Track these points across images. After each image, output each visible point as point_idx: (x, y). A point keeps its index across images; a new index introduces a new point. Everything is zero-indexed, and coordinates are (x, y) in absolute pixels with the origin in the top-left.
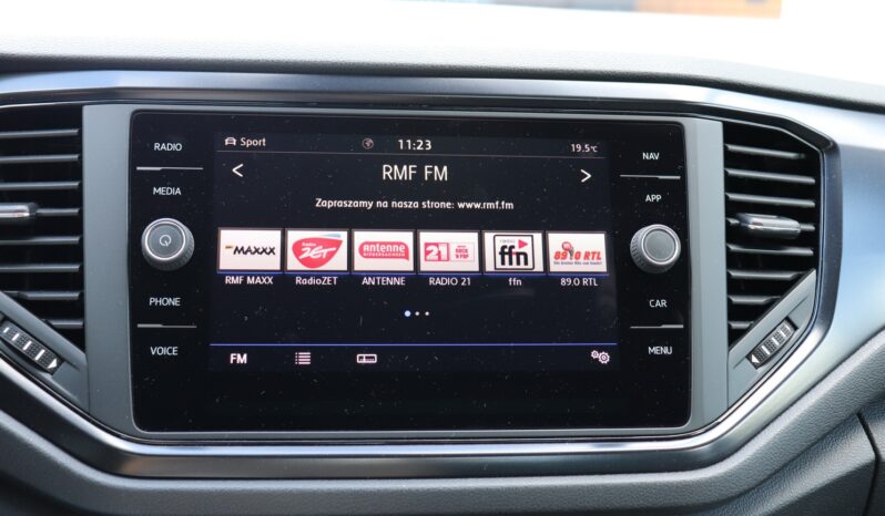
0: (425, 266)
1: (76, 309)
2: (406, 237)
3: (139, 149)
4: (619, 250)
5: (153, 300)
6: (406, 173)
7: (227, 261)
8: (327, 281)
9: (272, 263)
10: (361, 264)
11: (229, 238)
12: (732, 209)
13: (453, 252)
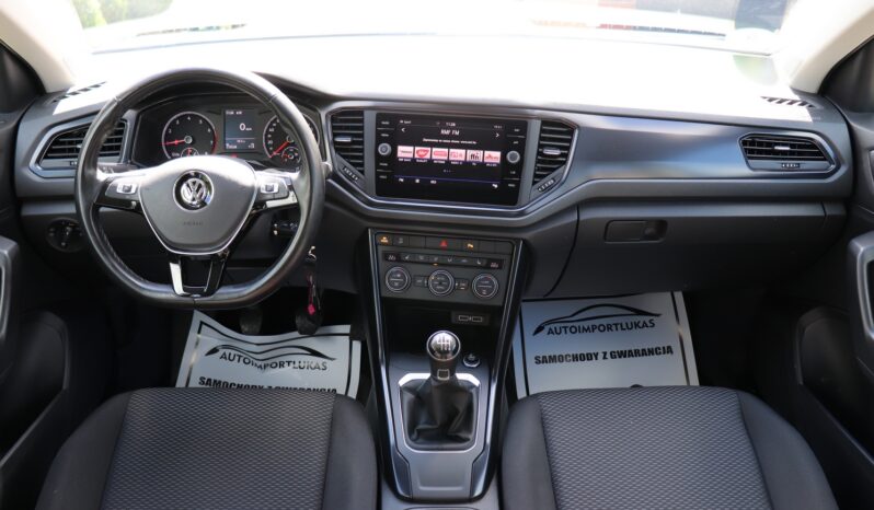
0: (451, 158)
1: (362, 165)
2: (446, 150)
3: (378, 124)
4: (503, 157)
5: (381, 164)
6: (447, 132)
7: (400, 154)
8: (425, 161)
9: (411, 155)
10: (434, 157)
11: (400, 148)
12: (540, 146)
13: (458, 155)
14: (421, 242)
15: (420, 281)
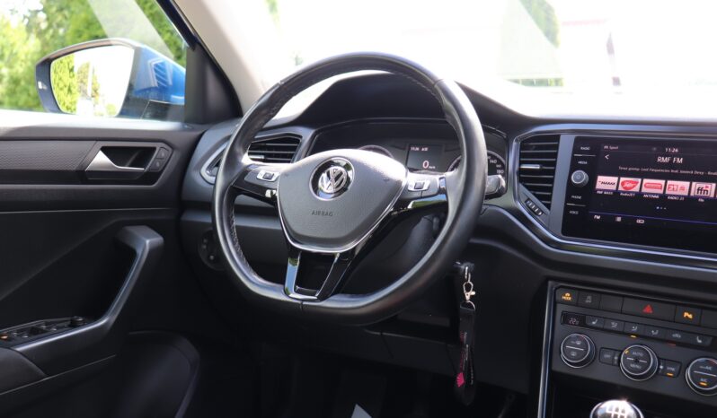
0: (667, 192)
1: (549, 198)
2: (663, 182)
3: (576, 150)
5: (573, 197)
6: (666, 160)
7: (599, 186)
8: (631, 195)
9: (614, 188)
10: (644, 190)
11: (601, 179)
13: (679, 188)
14: (615, 303)
15: (607, 356)
